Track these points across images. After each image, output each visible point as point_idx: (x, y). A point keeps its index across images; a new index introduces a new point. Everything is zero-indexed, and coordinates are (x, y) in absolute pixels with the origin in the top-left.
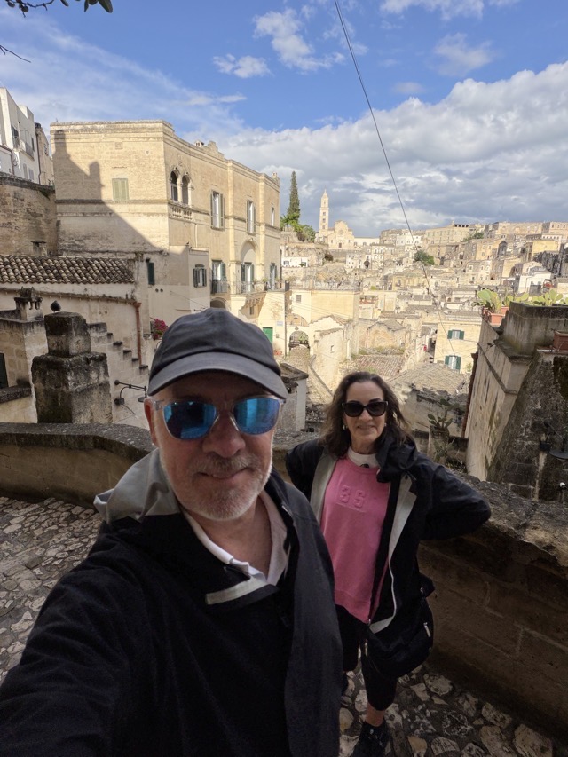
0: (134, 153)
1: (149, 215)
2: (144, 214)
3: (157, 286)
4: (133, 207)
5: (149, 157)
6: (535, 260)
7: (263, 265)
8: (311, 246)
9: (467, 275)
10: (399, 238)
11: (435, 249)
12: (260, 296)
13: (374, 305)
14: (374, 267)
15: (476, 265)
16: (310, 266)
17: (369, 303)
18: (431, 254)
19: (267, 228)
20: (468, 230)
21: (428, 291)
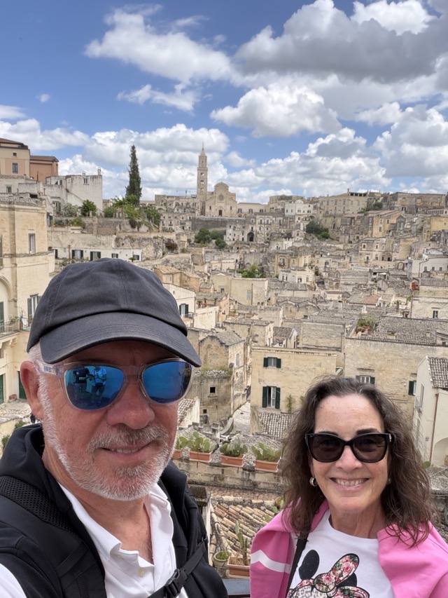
6: (433, 240)
7: (16, 301)
8: (146, 236)
9: (361, 254)
10: (288, 206)
11: (330, 220)
12: (10, 339)
13: (217, 308)
14: (260, 239)
15: (370, 243)
16: (148, 259)
17: (211, 306)
18: (326, 226)
19: (22, 259)
20: (365, 199)
21: (317, 274)
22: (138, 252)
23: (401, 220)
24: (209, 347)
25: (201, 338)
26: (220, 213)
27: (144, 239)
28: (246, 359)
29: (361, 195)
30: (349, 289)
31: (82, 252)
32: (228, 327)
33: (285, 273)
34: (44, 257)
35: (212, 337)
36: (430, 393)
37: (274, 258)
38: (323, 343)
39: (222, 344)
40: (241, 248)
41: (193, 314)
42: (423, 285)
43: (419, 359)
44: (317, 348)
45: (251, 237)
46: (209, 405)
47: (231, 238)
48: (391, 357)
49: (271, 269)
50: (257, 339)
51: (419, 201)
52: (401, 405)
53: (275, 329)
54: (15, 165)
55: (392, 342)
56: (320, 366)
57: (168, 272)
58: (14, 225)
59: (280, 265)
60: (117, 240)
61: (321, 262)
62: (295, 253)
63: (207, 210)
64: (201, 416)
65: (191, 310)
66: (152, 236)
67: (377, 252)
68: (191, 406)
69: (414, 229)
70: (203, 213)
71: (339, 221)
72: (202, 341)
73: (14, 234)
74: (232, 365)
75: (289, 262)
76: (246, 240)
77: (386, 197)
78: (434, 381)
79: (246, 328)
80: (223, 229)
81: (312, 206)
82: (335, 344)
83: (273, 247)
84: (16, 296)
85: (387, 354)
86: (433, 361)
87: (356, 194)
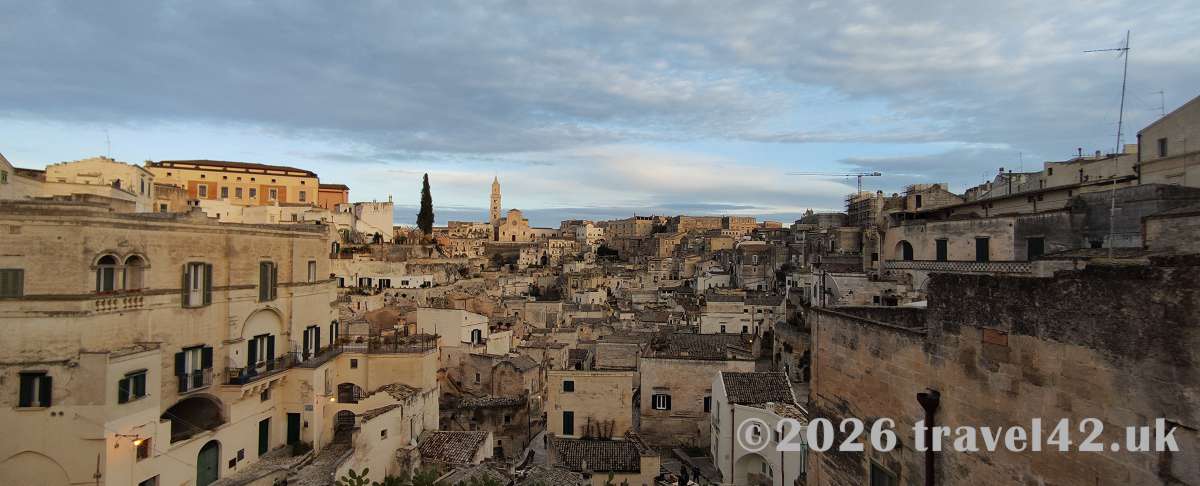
0: (39, 238)
1: (52, 314)
2: (46, 313)
3: (53, 409)
4: (28, 305)
5: (61, 243)
6: (714, 259)
7: (289, 334)
8: (438, 261)
9: (650, 274)
10: (579, 230)
11: (619, 243)
12: (279, 376)
13: (511, 332)
14: (554, 264)
15: (658, 261)
16: (437, 285)
17: (504, 330)
18: (615, 248)
19: (299, 288)
20: (650, 222)
21: (609, 293)
22: (429, 278)
23: (684, 240)
24: (503, 373)
25: (494, 365)
26: (514, 237)
27: (436, 265)
28: (541, 385)
29: (646, 218)
30: (641, 307)
31: (370, 280)
32: (523, 352)
33: (578, 295)
34: (325, 285)
35: (506, 363)
36: (725, 409)
37: (567, 280)
38: (620, 363)
39: (516, 369)
40: (535, 271)
41: (486, 339)
42: (709, 300)
43: (711, 375)
44: (613, 369)
45: (545, 260)
46: (503, 435)
47: (524, 261)
48: (685, 373)
49: (565, 291)
50: (552, 362)
51: (698, 223)
52: (699, 423)
53: (571, 351)
54: (302, 192)
55: (685, 358)
56: (617, 387)
57: (460, 297)
58: (292, 252)
59: (573, 287)
60: (407, 267)
61: (613, 282)
62: (587, 275)
63: (501, 235)
64: (495, 449)
65: (484, 335)
66: (444, 262)
67: (665, 272)
68: (484, 439)
69: (697, 248)
70: (497, 239)
71: (628, 244)
72: (495, 368)
73: (291, 262)
74: (527, 391)
75: (582, 282)
76: (539, 264)
77: (669, 220)
78: (729, 395)
79: (541, 352)
80: (516, 253)
81: (602, 230)
82: (630, 363)
83: (566, 269)
84: (290, 329)
85: (681, 371)
86: (726, 375)
87: (642, 218)
